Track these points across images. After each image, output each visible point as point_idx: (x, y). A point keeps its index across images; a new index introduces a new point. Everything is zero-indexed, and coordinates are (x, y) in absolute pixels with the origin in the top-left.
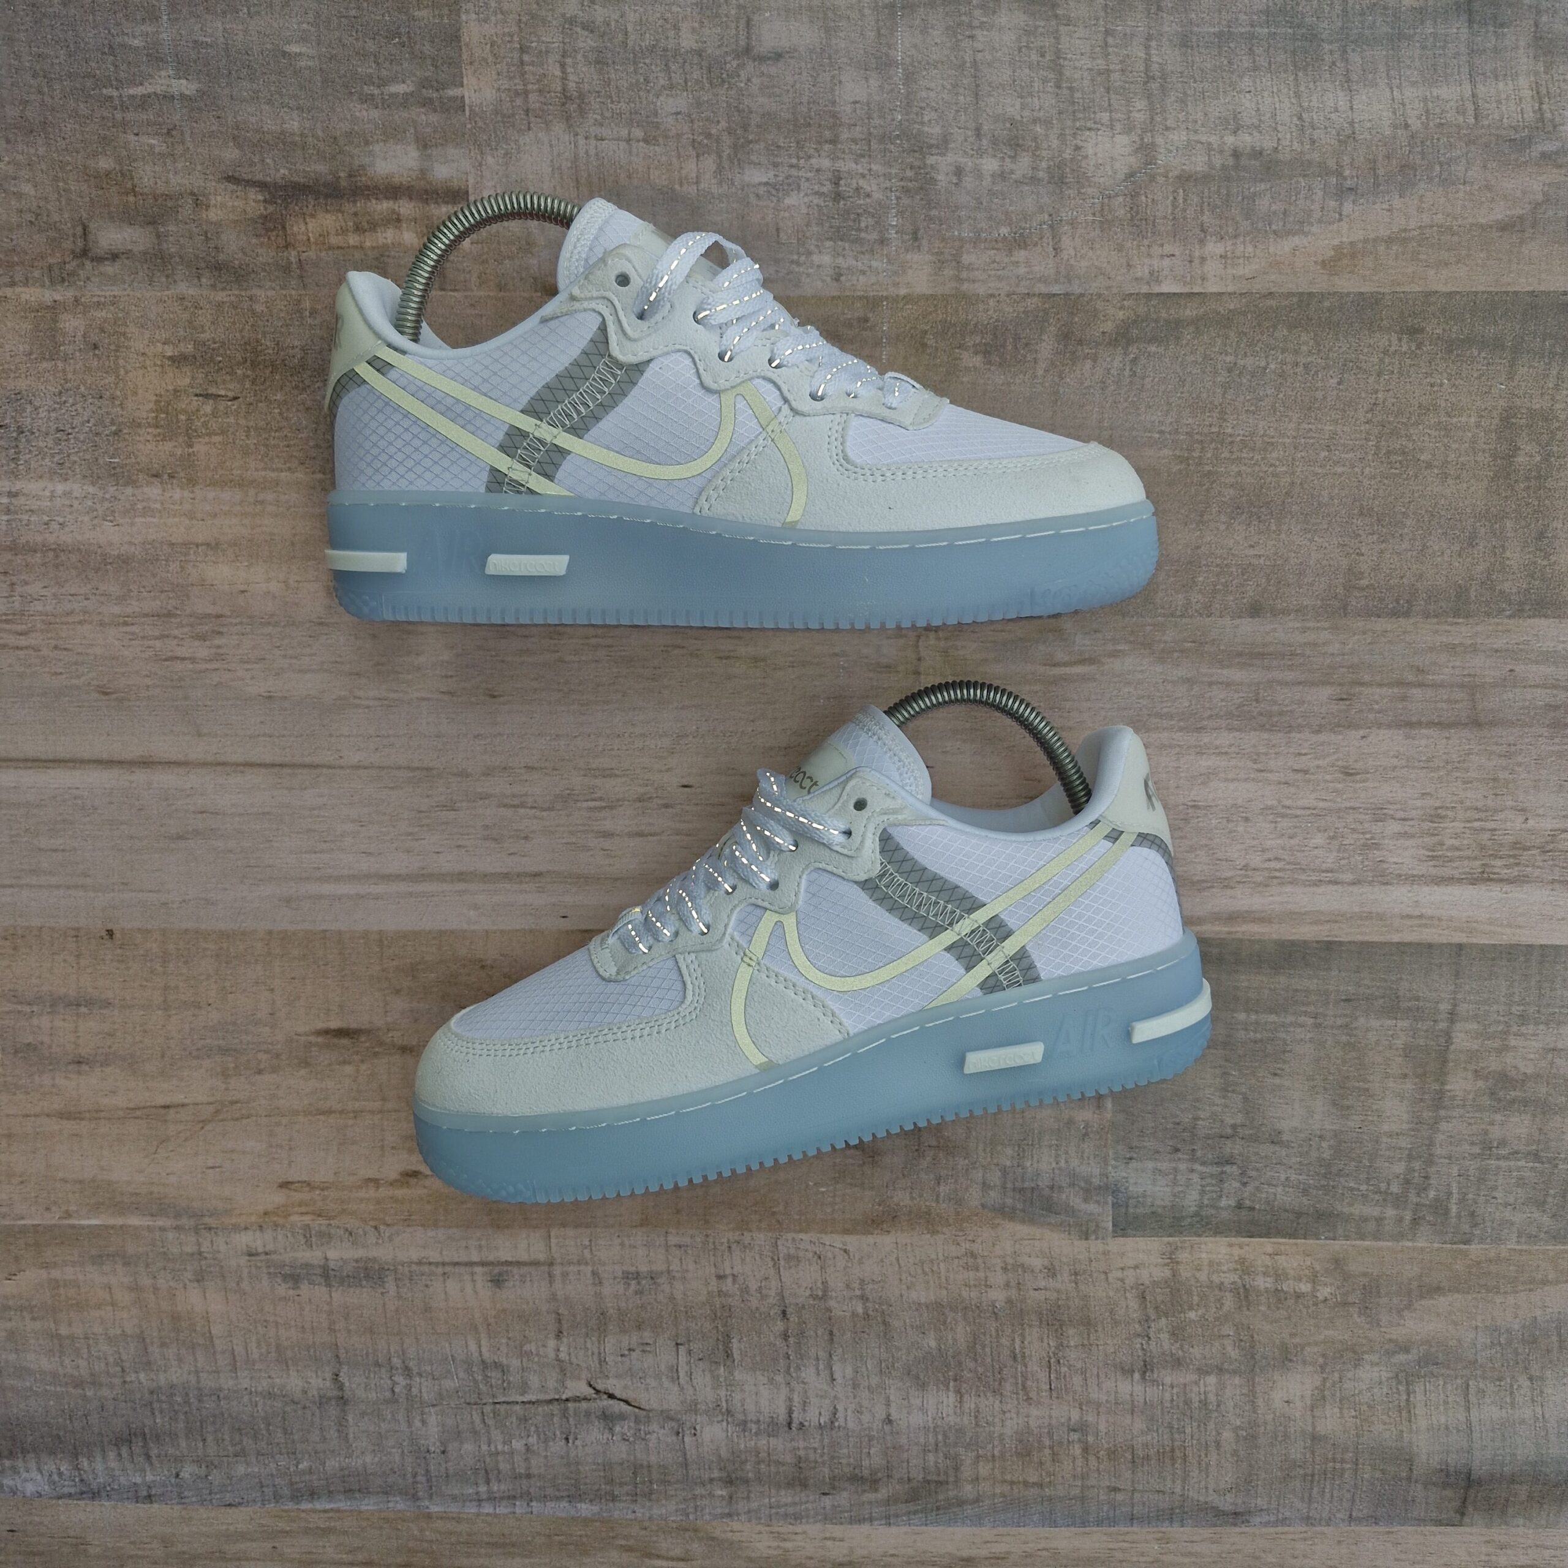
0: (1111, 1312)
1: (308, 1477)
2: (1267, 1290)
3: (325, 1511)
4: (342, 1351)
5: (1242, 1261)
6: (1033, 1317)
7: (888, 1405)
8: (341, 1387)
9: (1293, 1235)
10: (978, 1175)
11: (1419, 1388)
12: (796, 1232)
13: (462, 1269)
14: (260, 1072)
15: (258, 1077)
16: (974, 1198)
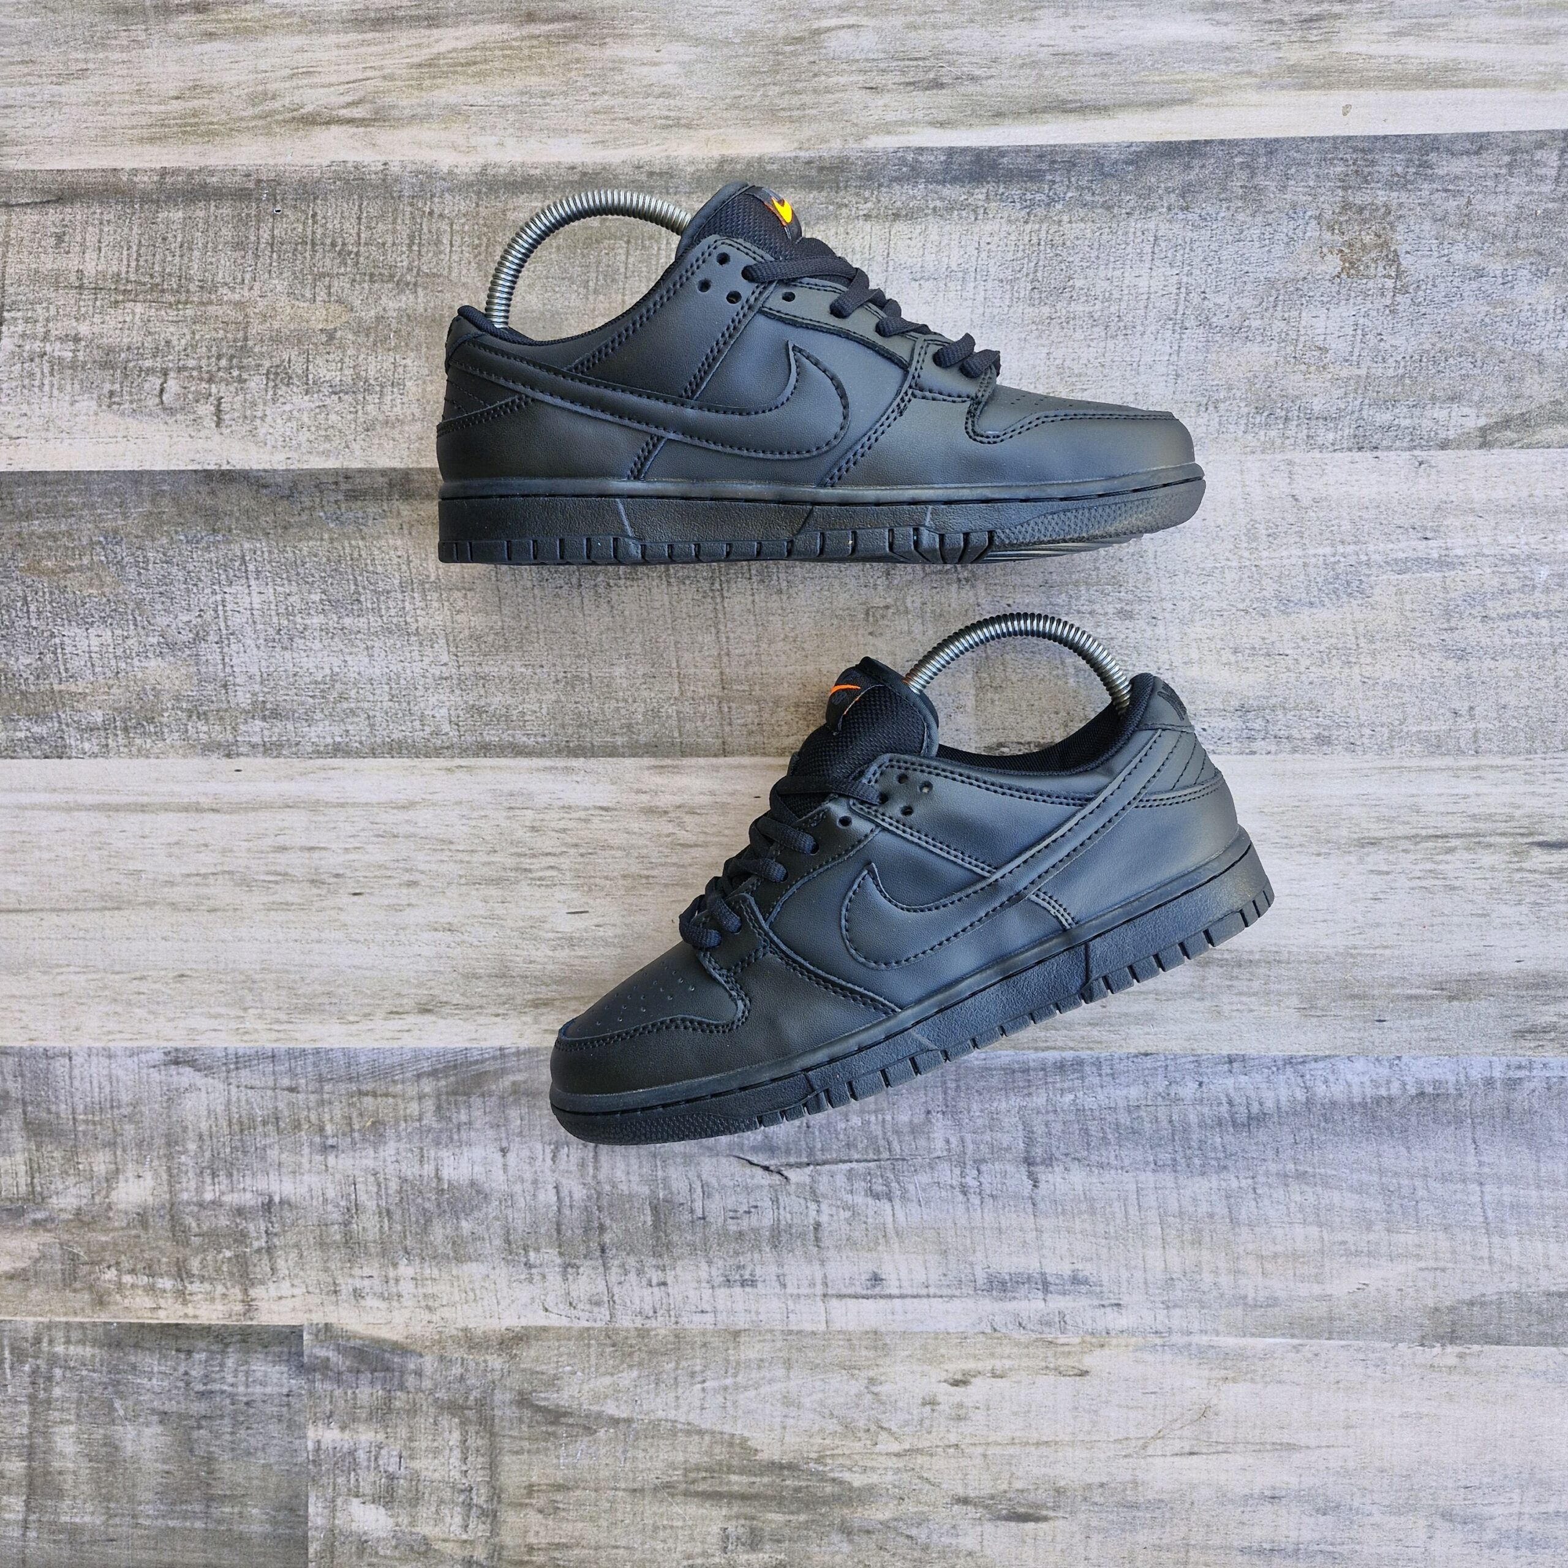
0: (301, 1256)
1: (1066, 1085)
2: (161, 1276)
3: (1048, 1048)
4: (1030, 1210)
5: (185, 1303)
6: (373, 1250)
7: (505, 1166)
8: (1031, 1175)
9: (142, 1326)
10: (427, 1384)
11: (23, 1189)
12: (593, 1329)
13: (909, 1292)
14: (1102, 1485)
15: (1104, 1480)
16: (429, 1363)
